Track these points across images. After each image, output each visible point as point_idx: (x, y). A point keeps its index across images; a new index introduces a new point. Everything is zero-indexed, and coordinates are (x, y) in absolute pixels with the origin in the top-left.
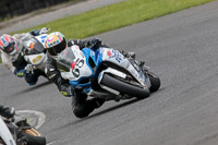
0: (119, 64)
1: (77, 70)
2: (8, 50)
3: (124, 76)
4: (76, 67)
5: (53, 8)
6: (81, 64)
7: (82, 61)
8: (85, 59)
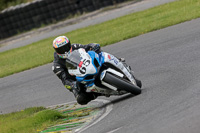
0: (116, 66)
4: (83, 66)
5: (119, 5)
6: (87, 63)
7: (89, 61)
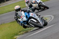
0: (35, 18)
1: (23, 19)
2: (27, 3)
3: (36, 21)
4: (22, 18)
6: (24, 17)
7: (24, 16)
8: (25, 16)
